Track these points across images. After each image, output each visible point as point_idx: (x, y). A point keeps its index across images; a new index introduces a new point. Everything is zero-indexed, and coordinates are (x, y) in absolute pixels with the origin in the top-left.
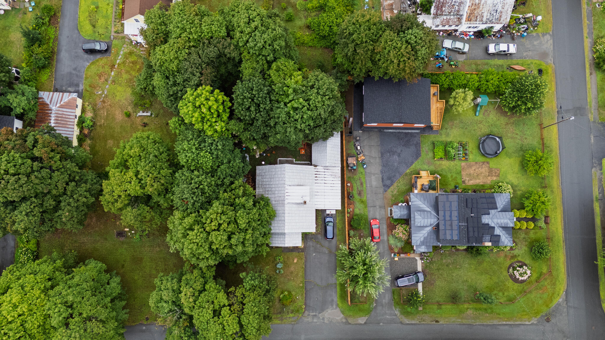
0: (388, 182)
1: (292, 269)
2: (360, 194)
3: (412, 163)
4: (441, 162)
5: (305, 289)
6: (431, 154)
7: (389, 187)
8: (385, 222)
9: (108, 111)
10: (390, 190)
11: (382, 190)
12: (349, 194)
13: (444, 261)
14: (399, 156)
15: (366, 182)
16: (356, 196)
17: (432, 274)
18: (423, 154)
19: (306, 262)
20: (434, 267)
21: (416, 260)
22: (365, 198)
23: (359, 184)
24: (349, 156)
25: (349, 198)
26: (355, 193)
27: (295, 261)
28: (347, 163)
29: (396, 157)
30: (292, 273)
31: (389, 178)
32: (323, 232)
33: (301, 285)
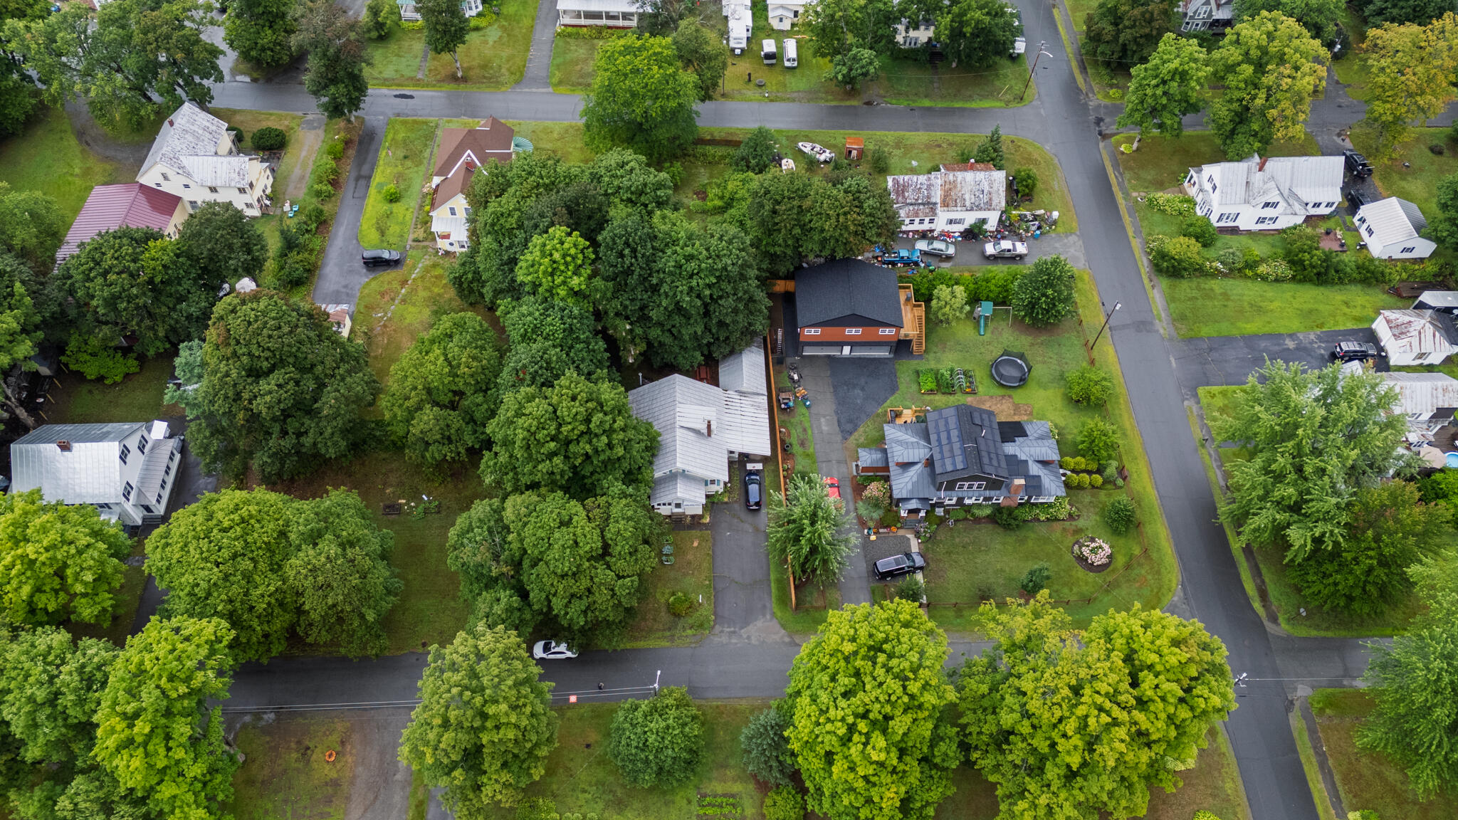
0: (849, 427)
1: (690, 557)
2: (802, 444)
4: (932, 397)
5: (714, 588)
7: (851, 433)
8: (848, 483)
10: (852, 437)
11: (839, 438)
12: (783, 441)
13: (957, 540)
14: (863, 389)
15: (811, 426)
17: (940, 560)
18: (902, 387)
19: (714, 545)
20: (941, 549)
21: (909, 540)
22: (811, 450)
23: (800, 430)
24: (780, 390)
25: (784, 450)
26: (794, 440)
27: (696, 544)
28: (778, 401)
29: (858, 391)
30: (689, 563)
31: (850, 421)
32: (743, 500)
33: (707, 582)
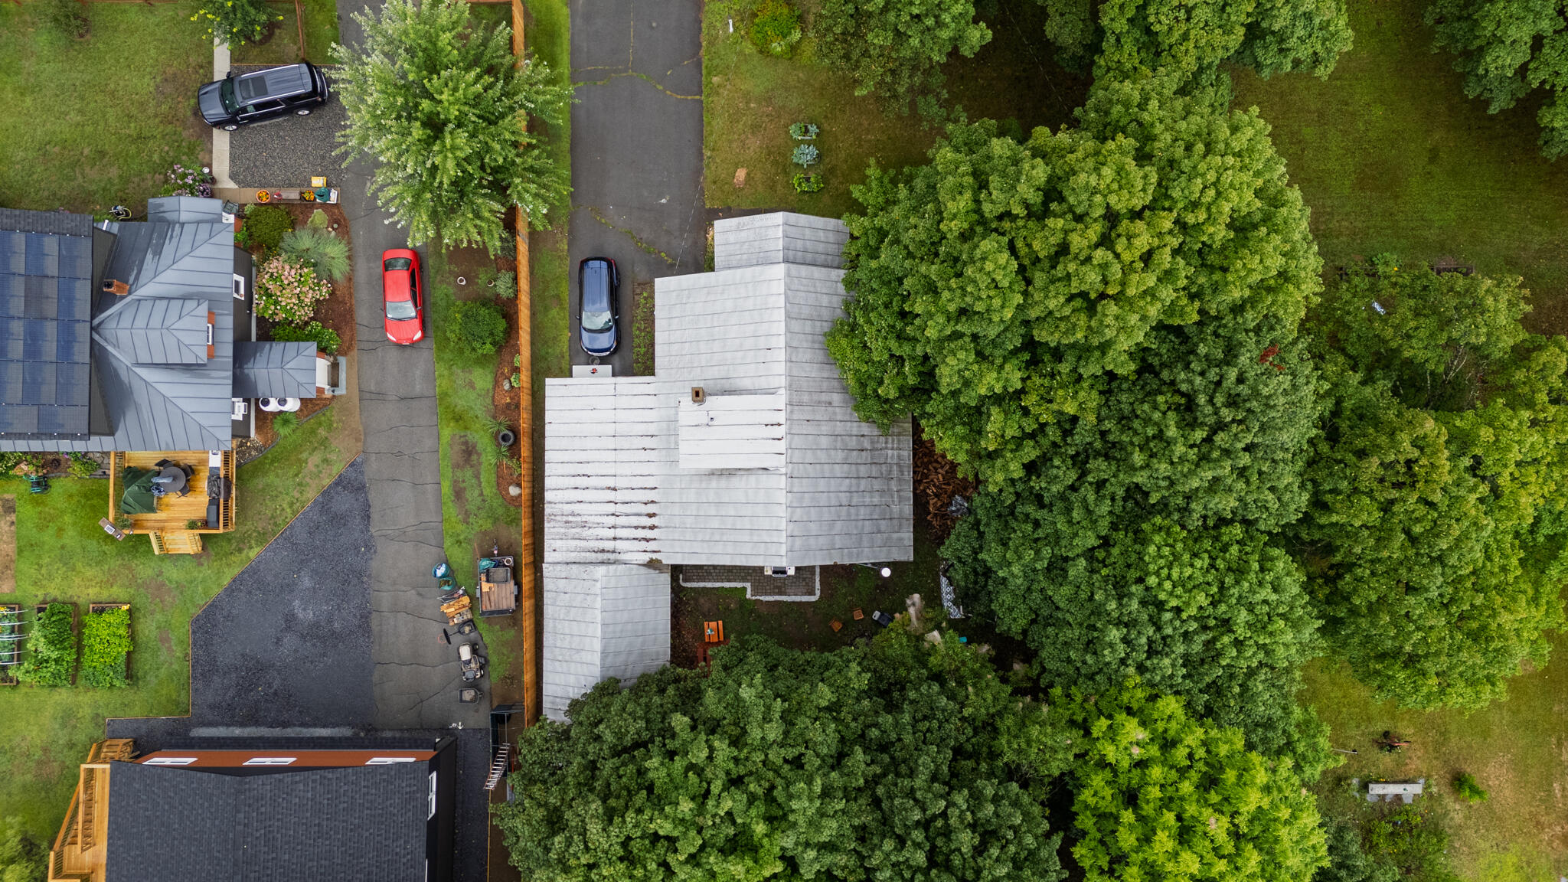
0: (344, 502)
1: (754, 144)
2: (469, 452)
3: (231, 590)
4: (105, 595)
5: (699, 64)
6: (148, 628)
7: (340, 482)
8: (363, 334)
9: (1548, 801)
10: (337, 469)
11: (373, 468)
12: (514, 451)
13: (114, 172)
14: (290, 619)
15: (439, 502)
16: (484, 442)
17: (167, 120)
18: (181, 629)
19: (699, 171)
20: (157, 150)
21: (233, 176)
22: (447, 432)
23: (472, 495)
24: (512, 617)
25: (515, 431)
26: (489, 456)
27: (741, 174)
28: (518, 584)
29: (305, 614)
30: (755, 128)
31: (338, 520)
32: (626, 291)
33: (716, 80)
